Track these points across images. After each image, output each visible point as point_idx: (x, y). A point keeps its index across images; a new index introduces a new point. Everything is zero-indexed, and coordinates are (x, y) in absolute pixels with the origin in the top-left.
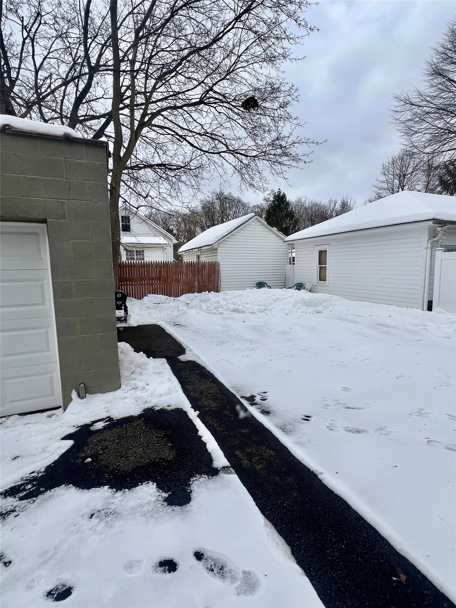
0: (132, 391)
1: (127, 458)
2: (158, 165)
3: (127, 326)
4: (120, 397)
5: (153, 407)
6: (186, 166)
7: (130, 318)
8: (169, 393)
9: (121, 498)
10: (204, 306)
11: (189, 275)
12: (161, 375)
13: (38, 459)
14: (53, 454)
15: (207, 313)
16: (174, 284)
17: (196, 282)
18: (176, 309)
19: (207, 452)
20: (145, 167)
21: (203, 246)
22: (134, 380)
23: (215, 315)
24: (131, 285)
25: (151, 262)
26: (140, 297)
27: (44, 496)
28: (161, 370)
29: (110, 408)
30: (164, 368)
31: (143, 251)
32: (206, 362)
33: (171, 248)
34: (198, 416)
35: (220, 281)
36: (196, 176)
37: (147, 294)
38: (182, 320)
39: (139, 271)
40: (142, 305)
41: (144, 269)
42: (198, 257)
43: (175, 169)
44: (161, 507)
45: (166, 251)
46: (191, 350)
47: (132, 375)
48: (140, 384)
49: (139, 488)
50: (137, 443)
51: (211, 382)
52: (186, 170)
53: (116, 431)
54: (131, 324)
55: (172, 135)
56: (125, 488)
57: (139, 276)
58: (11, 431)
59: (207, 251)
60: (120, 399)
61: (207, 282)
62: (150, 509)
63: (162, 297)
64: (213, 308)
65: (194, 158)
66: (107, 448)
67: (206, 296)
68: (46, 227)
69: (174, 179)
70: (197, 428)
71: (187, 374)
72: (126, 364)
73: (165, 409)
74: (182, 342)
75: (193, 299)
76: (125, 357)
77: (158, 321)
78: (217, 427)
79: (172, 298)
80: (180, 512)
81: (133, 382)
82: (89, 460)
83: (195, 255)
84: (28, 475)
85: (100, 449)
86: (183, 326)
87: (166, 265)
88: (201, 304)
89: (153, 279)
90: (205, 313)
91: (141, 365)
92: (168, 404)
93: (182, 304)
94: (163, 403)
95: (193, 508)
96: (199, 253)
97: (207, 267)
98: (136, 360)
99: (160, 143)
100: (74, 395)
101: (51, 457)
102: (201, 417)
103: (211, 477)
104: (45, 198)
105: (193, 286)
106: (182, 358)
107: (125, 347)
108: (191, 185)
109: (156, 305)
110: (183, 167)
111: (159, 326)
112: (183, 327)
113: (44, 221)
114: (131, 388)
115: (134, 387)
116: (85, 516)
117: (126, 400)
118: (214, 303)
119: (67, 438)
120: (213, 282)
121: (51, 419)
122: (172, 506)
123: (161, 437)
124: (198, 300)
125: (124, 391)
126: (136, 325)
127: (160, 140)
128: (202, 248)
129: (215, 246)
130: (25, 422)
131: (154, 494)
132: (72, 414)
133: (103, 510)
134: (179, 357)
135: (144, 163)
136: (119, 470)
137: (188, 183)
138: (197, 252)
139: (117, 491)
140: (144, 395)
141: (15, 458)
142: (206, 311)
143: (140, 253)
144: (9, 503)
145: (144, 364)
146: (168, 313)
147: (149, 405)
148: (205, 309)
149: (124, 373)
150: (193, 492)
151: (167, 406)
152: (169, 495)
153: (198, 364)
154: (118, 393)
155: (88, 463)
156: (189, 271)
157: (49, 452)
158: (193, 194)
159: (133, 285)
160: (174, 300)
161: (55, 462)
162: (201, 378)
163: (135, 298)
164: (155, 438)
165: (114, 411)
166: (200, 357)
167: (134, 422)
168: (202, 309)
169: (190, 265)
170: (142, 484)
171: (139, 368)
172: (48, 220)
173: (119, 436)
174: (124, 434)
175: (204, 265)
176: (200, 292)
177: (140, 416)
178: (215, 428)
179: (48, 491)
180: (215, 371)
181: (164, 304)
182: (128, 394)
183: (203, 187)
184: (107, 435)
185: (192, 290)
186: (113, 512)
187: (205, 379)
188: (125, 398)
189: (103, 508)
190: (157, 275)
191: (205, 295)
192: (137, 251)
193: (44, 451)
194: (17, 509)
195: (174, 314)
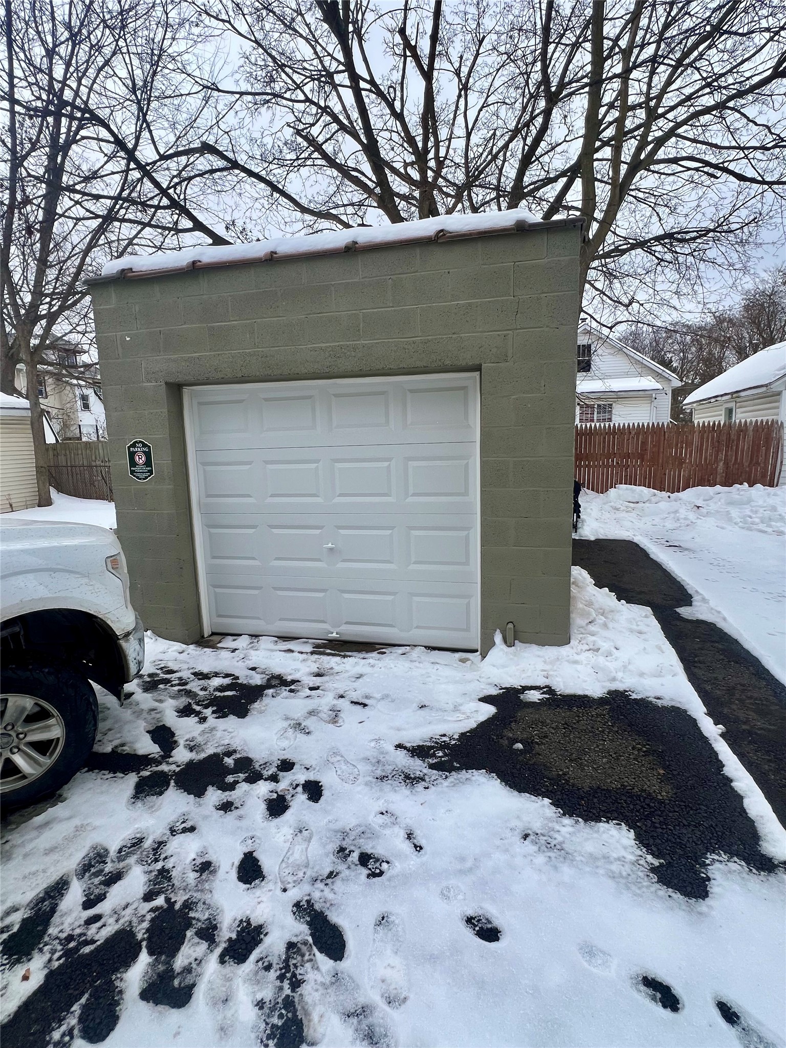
0: (589, 654)
1: (581, 767)
2: (658, 239)
3: (577, 538)
4: (568, 658)
5: (627, 691)
6: (719, 226)
7: (583, 525)
8: (659, 674)
9: (571, 829)
10: (735, 513)
11: (707, 450)
12: (643, 636)
13: (450, 719)
14: (468, 717)
15: (743, 528)
16: (671, 466)
17: (721, 464)
18: (672, 515)
19: (744, 815)
20: (633, 247)
21: (744, 390)
22: (593, 635)
23: (762, 534)
24: (587, 466)
25: (629, 425)
26: (602, 488)
27: (459, 776)
28: (642, 628)
29: (551, 673)
30: (648, 626)
31: (611, 405)
32: (742, 632)
33: (666, 397)
34: (723, 735)
35: (782, 462)
36: (742, 243)
37: (615, 484)
38: (683, 538)
39: (604, 442)
40: (604, 504)
41: (614, 438)
42: (730, 412)
43: (694, 239)
44: (646, 879)
45: (656, 403)
46: (704, 600)
47: (590, 626)
48: (605, 646)
49: (602, 826)
50: (598, 746)
51: (753, 674)
52: (719, 234)
53: (563, 714)
54: (583, 535)
55: (697, 169)
56: (578, 816)
57: (604, 451)
58: (417, 667)
59: (754, 400)
60: (568, 661)
61: (746, 464)
62: (624, 874)
63: (645, 492)
64: (757, 520)
65: (741, 203)
66: (546, 737)
67: (742, 493)
68: (478, 377)
69: (690, 259)
70: (720, 758)
71: (697, 647)
72: (580, 606)
73: (651, 702)
74: (683, 580)
75: (711, 498)
76: (579, 592)
77: (634, 535)
78: (770, 773)
79: (665, 494)
80: (684, 907)
81: (591, 639)
82: (519, 746)
83: (723, 408)
84: (439, 737)
85: (536, 735)
86: (687, 549)
87: (656, 431)
88: (730, 508)
89: (628, 456)
90: (737, 528)
91: (606, 612)
92: (658, 695)
93: (684, 507)
94: (645, 690)
95: (714, 913)
96: (732, 405)
97: (751, 433)
98: (597, 601)
99: (665, 192)
100: (498, 638)
101: (466, 721)
102: (730, 740)
103: (754, 871)
104: (481, 332)
105: (714, 472)
106: (684, 611)
107: (580, 575)
108: (727, 263)
109: (632, 505)
110: (714, 231)
111: (637, 545)
112: (686, 552)
113: (478, 368)
114: (587, 647)
115: (591, 647)
116: (516, 833)
117: (579, 667)
118: (761, 510)
119: (487, 699)
120: (762, 465)
121: (464, 665)
122: (668, 888)
123: (644, 752)
124: (722, 501)
125: (575, 650)
126: (592, 538)
127: (664, 187)
128: (742, 394)
129: (775, 388)
130: (433, 660)
131: (631, 850)
132: (494, 666)
133: (544, 835)
134: (678, 610)
135: (631, 241)
136: (567, 781)
137: (720, 260)
138: (727, 402)
139: (564, 815)
140: (611, 665)
141: (422, 707)
142: (741, 524)
143: (606, 409)
144: (417, 766)
145: (612, 611)
146: (654, 522)
147: (620, 687)
148: (739, 520)
149: (578, 621)
150: (712, 881)
151: (653, 696)
152: (661, 865)
153: (721, 630)
154: (564, 651)
155: (518, 750)
156: (707, 441)
157: (463, 713)
158: (730, 282)
159: (591, 466)
160: (669, 497)
161: (471, 731)
162: (729, 661)
163: (593, 490)
164: (630, 748)
165: (557, 679)
166: (728, 618)
167: (591, 707)
168: (730, 519)
169: (709, 430)
170: (608, 822)
171: (602, 615)
172: (484, 366)
173: (566, 724)
174: (574, 723)
175: (743, 429)
176: (727, 483)
177: (602, 701)
178: (764, 774)
179: (464, 771)
180: (762, 652)
181: (647, 505)
182: (583, 657)
183: (757, 262)
184: (546, 714)
185: (709, 481)
186: (558, 847)
187: (738, 665)
188: (576, 662)
189: (542, 832)
190: (637, 449)
191: (741, 490)
192: (599, 406)
193: (456, 709)
194: (427, 778)
195: (666, 524)
